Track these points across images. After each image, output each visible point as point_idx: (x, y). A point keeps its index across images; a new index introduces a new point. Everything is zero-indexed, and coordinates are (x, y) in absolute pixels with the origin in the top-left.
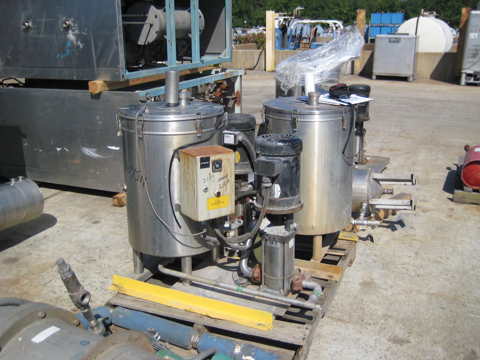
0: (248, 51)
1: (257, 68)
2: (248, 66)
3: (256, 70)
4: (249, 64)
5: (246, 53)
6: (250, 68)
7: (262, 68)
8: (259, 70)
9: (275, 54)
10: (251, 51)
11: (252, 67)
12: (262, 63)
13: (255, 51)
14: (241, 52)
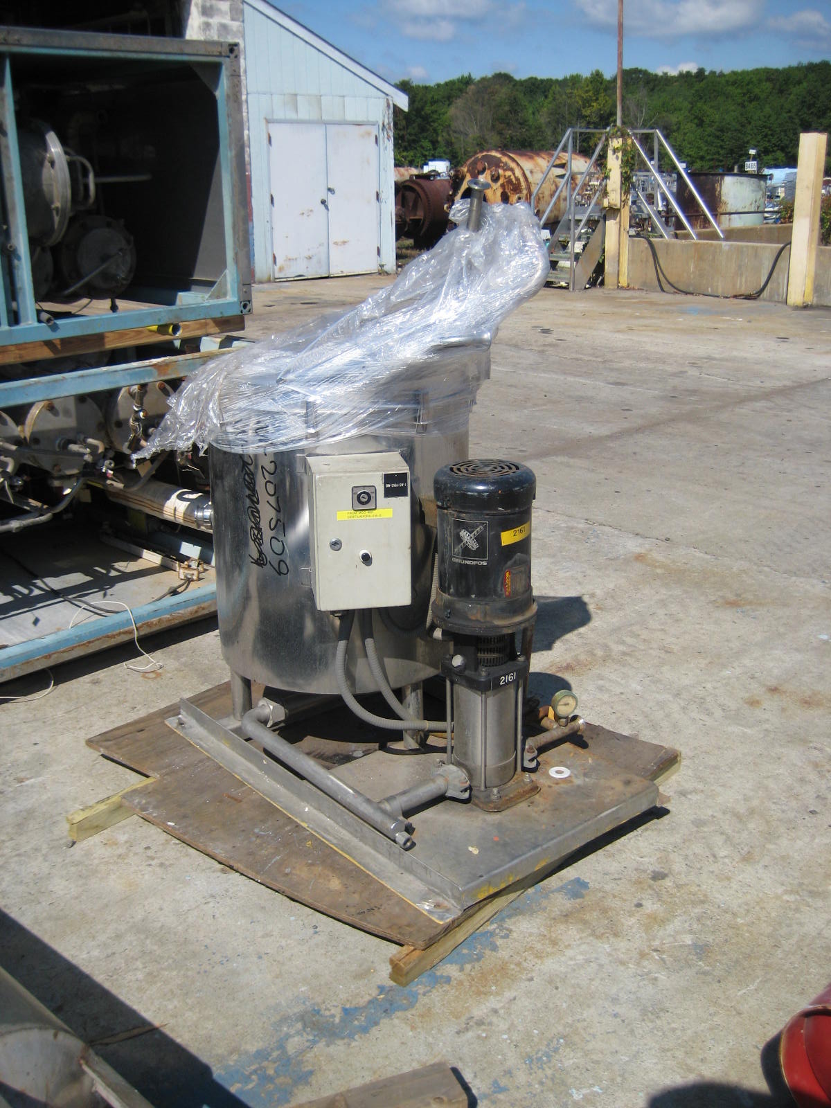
0: (747, 246)
1: (765, 294)
2: (743, 289)
3: (765, 300)
4: (746, 282)
5: (740, 251)
6: (747, 293)
7: (778, 295)
8: (770, 300)
9: (818, 256)
10: (753, 247)
11: (752, 291)
12: (780, 281)
13: (764, 248)
14: (727, 248)
